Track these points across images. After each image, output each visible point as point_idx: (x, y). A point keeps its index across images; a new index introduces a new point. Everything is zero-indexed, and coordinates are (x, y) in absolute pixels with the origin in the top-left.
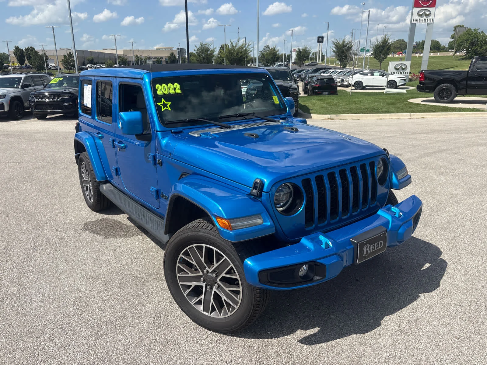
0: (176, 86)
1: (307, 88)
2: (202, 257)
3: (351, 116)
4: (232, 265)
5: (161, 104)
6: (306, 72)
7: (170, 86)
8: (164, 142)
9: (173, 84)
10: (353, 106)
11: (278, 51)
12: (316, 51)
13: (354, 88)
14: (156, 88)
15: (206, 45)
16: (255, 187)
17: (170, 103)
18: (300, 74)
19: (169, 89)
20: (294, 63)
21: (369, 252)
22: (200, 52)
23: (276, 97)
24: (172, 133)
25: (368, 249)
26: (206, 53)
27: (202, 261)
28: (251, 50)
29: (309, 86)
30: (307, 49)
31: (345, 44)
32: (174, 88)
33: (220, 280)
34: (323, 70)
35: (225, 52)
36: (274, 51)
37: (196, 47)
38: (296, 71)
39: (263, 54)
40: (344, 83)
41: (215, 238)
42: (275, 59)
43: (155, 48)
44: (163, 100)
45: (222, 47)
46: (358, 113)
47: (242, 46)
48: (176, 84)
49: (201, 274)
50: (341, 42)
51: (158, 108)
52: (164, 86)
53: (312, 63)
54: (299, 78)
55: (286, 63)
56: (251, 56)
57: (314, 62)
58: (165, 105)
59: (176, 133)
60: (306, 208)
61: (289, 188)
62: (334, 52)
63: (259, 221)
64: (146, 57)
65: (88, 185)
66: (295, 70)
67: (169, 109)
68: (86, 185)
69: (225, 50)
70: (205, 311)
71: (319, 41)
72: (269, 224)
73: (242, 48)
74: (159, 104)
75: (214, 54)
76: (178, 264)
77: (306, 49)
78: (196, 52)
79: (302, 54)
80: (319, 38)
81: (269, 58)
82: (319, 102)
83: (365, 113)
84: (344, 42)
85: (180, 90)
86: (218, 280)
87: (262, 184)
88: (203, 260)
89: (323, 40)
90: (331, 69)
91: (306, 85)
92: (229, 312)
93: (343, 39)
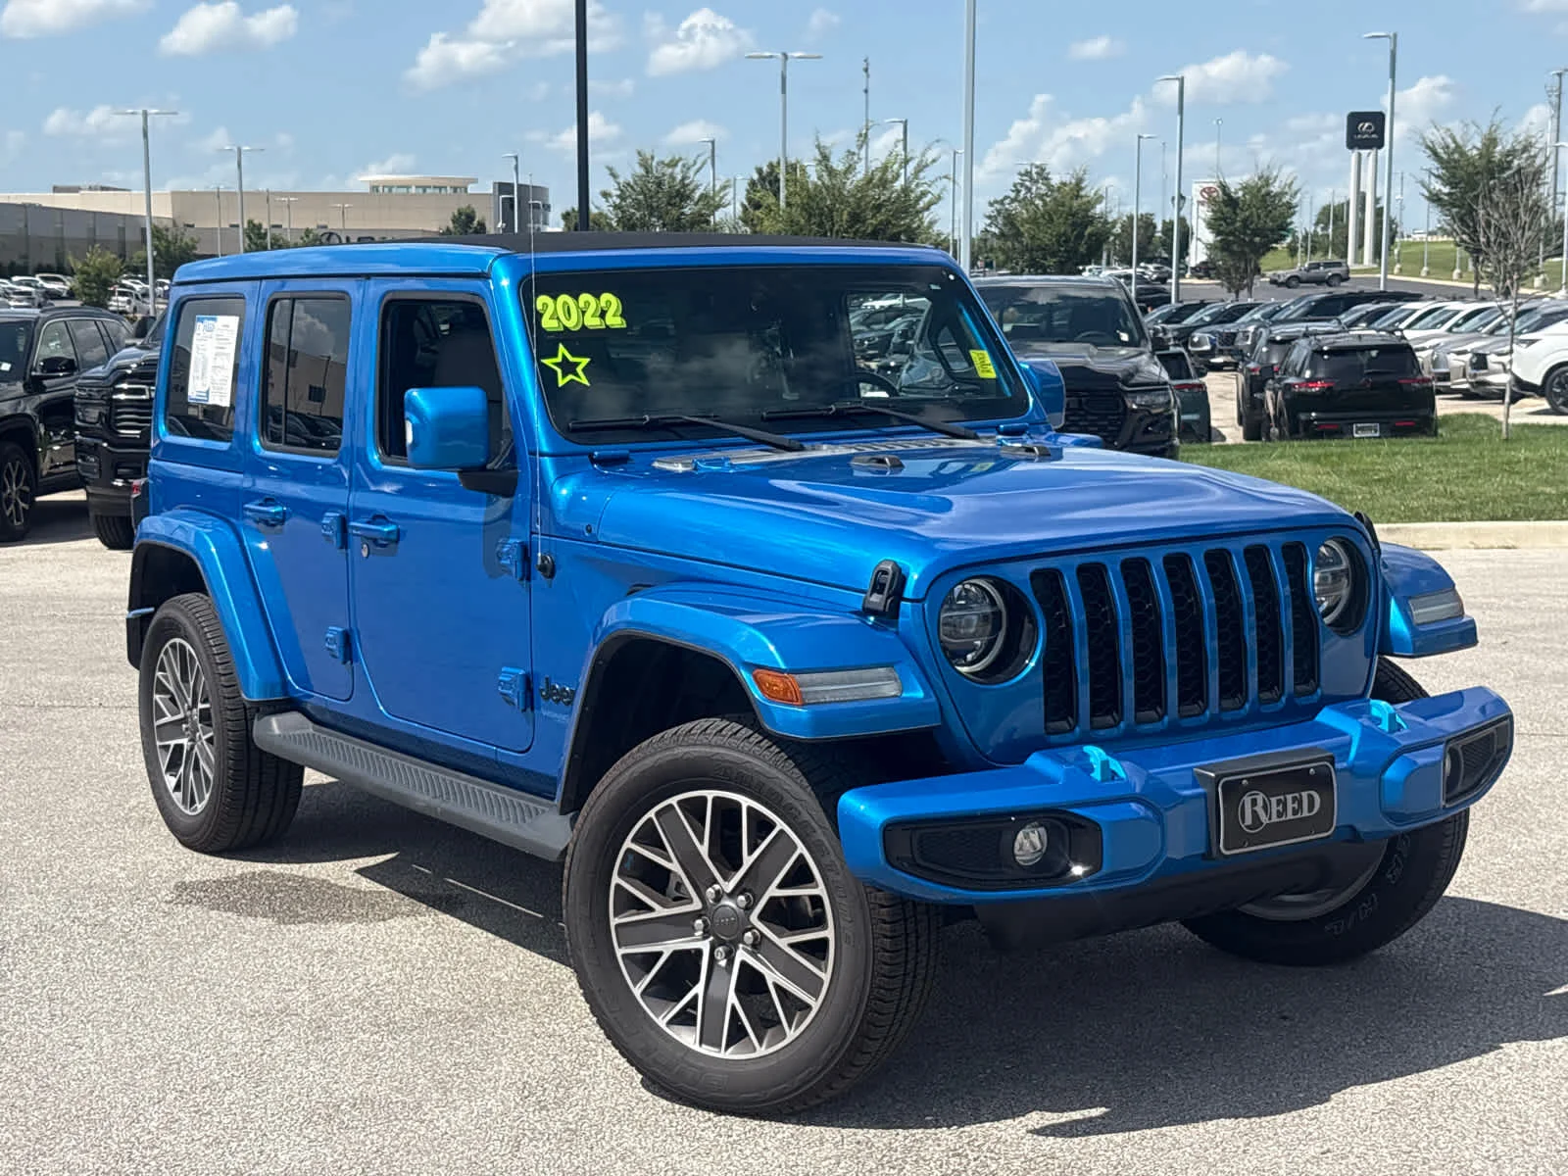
0: (609, 303)
1: (1262, 402)
2: (701, 841)
3: (1471, 530)
4: (801, 849)
5: (557, 364)
6: (1269, 316)
7: (587, 303)
8: (564, 492)
9: (597, 296)
10: (1493, 487)
11: (1099, 199)
12: (1338, 201)
13: (1544, 404)
14: (539, 307)
15: (673, 164)
16: (878, 588)
17: (585, 361)
18: (1230, 328)
19: (584, 313)
20: (1204, 270)
21: (1264, 819)
22: (638, 205)
23: (985, 353)
24: (593, 461)
25: (1259, 809)
26: (674, 212)
27: (700, 855)
28: (935, 190)
29: (1269, 394)
30: (1275, 188)
31: (1497, 157)
32: (602, 311)
33: (761, 917)
34: (1371, 307)
35: (782, 204)
36: (1078, 196)
37: (614, 176)
38: (1204, 315)
39: (1010, 219)
40: (1490, 378)
41: (747, 758)
42: (1082, 249)
43: (361, 181)
44: (562, 349)
45: (762, 178)
46: (1515, 517)
47: (885, 168)
48: (606, 297)
49: (697, 905)
50: (1473, 145)
51: (547, 377)
52: (565, 303)
53: (1318, 266)
54: (1221, 353)
55: (1151, 267)
56: (936, 228)
57: (1328, 265)
58: (568, 367)
59: (605, 462)
60: (1047, 665)
61: (993, 602)
62: (1435, 198)
63: (890, 689)
64: (308, 232)
65: (185, 741)
66: (1202, 305)
67: (584, 381)
68: (172, 743)
69: (782, 194)
70: (708, 1044)
71: (1355, 141)
72: (920, 694)
73: (884, 183)
74: (548, 362)
75: (719, 215)
76: (616, 879)
77: (1267, 183)
78: (616, 207)
79: (1242, 215)
80: (1355, 119)
81: (1046, 238)
82: (1308, 467)
83: (1549, 519)
84: (1491, 142)
85: (621, 316)
86: (754, 918)
87: (901, 578)
88: (704, 849)
89: (1380, 131)
90: (1416, 298)
91: (1255, 385)
92: (790, 1026)
93: (1485, 130)
